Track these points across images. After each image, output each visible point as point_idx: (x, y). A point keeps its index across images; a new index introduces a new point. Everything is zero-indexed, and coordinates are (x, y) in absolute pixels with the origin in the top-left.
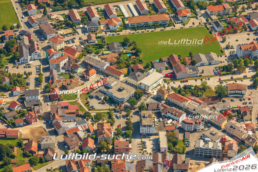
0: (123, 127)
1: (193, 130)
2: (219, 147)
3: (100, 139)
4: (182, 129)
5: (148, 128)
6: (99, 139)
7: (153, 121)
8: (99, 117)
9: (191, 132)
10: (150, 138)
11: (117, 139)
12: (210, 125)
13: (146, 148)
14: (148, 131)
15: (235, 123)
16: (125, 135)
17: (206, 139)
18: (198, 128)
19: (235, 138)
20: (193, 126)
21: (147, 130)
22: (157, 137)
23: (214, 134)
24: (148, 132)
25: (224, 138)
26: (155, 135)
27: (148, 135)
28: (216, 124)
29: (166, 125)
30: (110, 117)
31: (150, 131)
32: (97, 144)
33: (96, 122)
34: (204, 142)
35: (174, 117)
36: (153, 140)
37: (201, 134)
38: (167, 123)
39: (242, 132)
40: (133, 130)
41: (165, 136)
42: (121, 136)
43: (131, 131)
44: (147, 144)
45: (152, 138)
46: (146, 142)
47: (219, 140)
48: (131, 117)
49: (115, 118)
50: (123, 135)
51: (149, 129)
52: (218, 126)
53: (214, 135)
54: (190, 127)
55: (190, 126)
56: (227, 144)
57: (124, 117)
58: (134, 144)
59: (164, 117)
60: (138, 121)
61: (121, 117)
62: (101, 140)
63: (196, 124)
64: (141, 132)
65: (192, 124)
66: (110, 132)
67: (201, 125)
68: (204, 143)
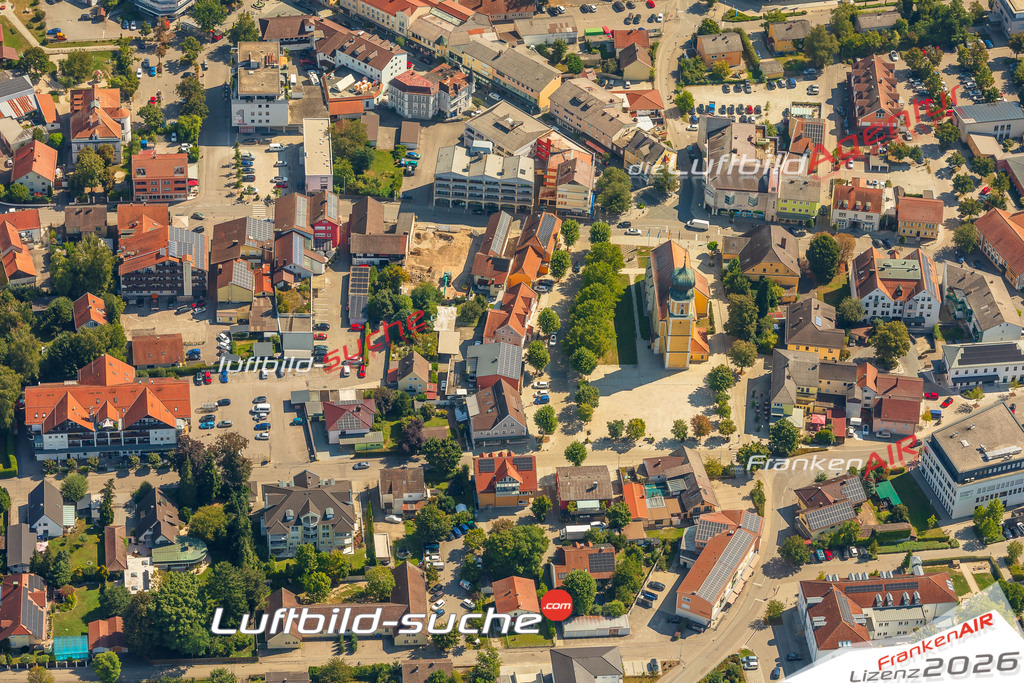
0: (169, 106)
1: (433, 116)
2: (523, 172)
3: (79, 148)
4: (393, 110)
5: (260, 106)
6: (74, 147)
7: (282, 79)
8: (77, 66)
9: (425, 123)
10: (268, 143)
11: (144, 146)
12: (495, 96)
13: (252, 179)
14: (260, 118)
15: (590, 89)
16: (174, 134)
17: (477, 143)
18: (452, 106)
19: (588, 143)
20: (432, 99)
21: (256, 114)
22: (294, 140)
23: (508, 127)
24: (260, 121)
25: (545, 141)
26: (289, 135)
27: (262, 134)
28: (519, 93)
29: (331, 96)
30: (121, 67)
31: (268, 118)
32: (70, 167)
33: (66, 86)
34: (469, 154)
35: (361, 67)
36: (281, 152)
37: (460, 129)
38: (335, 90)
39: (612, 119)
40: (207, 114)
41: (326, 134)
42: (162, 137)
43: (199, 118)
44: (255, 165)
45: (277, 142)
46: (253, 159)
47: (527, 149)
48: (200, 69)
49: (140, 70)
50: (167, 135)
51: (264, 109)
52: (525, 99)
53: (506, 131)
54: (419, 102)
55: (420, 98)
56: (554, 161)
57: (173, 67)
58: (207, 167)
59: (325, 68)
60: (225, 84)
61: (164, 69)
62: (83, 151)
63: (443, 93)
64: (235, 123)
65: (426, 90)
66: (119, 122)
67: (464, 94)
68: (468, 159)
